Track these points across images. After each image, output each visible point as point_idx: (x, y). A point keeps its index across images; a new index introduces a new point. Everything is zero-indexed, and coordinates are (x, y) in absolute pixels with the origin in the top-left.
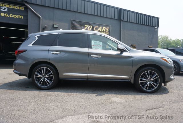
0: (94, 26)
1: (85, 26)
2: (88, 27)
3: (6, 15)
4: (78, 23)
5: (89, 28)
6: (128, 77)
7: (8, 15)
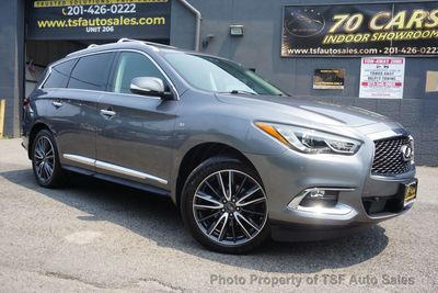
0: (370, 12)
1: (336, 17)
2: (345, 21)
3: (133, 21)
4: (309, 14)
5: (349, 23)
6: (166, 182)
7: (137, 21)
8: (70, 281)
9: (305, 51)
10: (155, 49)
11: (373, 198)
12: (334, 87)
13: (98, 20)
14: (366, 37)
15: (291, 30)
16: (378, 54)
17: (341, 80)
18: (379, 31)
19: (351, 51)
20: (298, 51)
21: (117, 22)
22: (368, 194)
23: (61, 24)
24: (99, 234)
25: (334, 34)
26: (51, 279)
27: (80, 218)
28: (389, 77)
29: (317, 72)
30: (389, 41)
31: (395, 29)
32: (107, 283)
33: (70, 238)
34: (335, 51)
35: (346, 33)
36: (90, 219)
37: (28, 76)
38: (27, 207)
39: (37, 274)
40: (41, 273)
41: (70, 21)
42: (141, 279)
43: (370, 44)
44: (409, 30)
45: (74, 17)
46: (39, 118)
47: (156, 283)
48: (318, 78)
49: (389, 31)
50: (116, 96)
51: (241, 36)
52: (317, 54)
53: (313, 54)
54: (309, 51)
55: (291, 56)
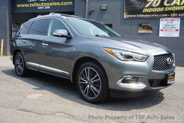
1: (149, 0)
3: (58, 4)
5: (154, 3)
6: (68, 73)
7: (60, 3)
8: (28, 113)
9: (134, 16)
10: (64, 17)
11: (154, 80)
12: (148, 32)
13: (43, 3)
14: (162, 9)
15: (128, 7)
16: (168, 17)
17: (151, 29)
18: (168, 6)
19: (155, 16)
20: (131, 16)
21: (51, 4)
22: (150, 78)
23: (27, 6)
24: (41, 95)
25: (148, 8)
26: (21, 112)
27: (34, 89)
28: (173, 27)
29: (140, 25)
30: (173, 11)
31: (176, 5)
32: (43, 113)
33: (29, 96)
34: (148, 16)
35: (153, 7)
36: (38, 89)
37: (13, 29)
38: (12, 84)
39: (15, 110)
40: (17, 110)
41: (31, 4)
42: (57, 112)
43: (164, 12)
44: (182, 6)
45: (33, 2)
46: (18, 47)
47: (63, 114)
48: (140, 28)
49: (173, 6)
50: (48, 38)
51: (106, 10)
52: (140, 17)
53: (138, 17)
54: (136, 16)
55: (128, 18)
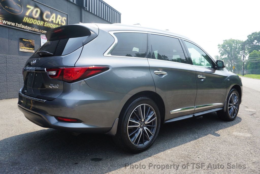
0: (43, 9)
1: (28, 6)
5: (34, 12)
9: (13, 24)
12: (30, 51)
14: (42, 23)
17: (33, 47)
18: (47, 22)
19: (36, 30)
25: (28, 17)
34: (29, 28)
35: (33, 18)
43: (44, 28)
44: (57, 24)
49: (51, 22)
52: (20, 28)
53: (18, 27)
54: (15, 25)
55: (5, 25)
